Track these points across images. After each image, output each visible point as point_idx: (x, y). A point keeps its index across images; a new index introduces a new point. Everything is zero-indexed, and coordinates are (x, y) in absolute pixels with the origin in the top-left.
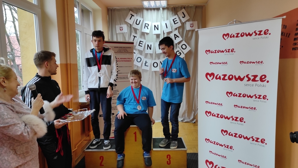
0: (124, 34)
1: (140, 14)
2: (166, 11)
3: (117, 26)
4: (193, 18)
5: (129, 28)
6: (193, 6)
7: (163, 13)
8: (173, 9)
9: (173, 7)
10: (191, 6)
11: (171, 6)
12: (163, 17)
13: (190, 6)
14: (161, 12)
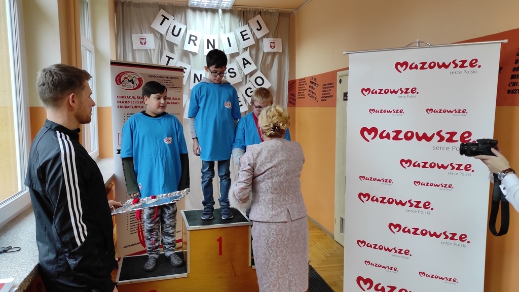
0: (149, 51)
1: (179, 16)
2: (228, 16)
3: (133, 35)
4: (274, 33)
5: (159, 41)
6: (274, 11)
7: (223, 19)
8: (242, 14)
9: (241, 11)
10: (271, 11)
11: (237, 9)
12: (223, 25)
13: (269, 11)
14: (220, 16)
